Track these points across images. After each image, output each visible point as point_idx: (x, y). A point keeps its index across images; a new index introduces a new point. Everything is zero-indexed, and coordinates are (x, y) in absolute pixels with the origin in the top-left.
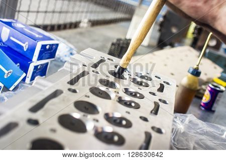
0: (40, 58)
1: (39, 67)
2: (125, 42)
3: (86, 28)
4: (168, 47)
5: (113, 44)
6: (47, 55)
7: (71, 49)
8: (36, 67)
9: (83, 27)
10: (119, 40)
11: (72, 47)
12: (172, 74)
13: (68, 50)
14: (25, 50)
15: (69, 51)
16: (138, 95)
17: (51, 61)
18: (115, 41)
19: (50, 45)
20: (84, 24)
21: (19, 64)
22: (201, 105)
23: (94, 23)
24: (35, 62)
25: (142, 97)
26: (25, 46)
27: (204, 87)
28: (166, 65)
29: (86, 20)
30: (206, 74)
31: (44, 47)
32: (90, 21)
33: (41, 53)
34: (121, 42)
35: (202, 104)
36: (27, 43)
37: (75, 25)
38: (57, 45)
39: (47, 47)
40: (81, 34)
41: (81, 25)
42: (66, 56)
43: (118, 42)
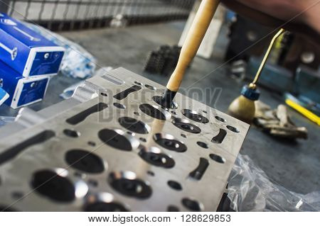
0: (33, 72)
1: (32, 86)
5: (154, 54)
6: (46, 68)
7: (87, 59)
8: (27, 86)
10: (164, 48)
11: (90, 56)
13: (81, 60)
15: (83, 62)
17: (52, 77)
18: (158, 49)
19: (50, 53)
21: (2, 80)
24: (27, 78)
31: (40, 55)
33: (35, 64)
34: (168, 51)
38: (61, 54)
39: (46, 56)
42: (78, 69)
43: (162, 52)
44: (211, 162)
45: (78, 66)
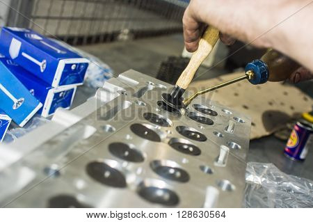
0: (62, 83)
2: (181, 62)
3: (127, 41)
4: (240, 69)
5: (163, 64)
8: (56, 95)
9: (122, 41)
10: (172, 58)
11: (105, 66)
12: (246, 107)
13: (100, 71)
14: (42, 71)
15: (102, 73)
16: (198, 136)
17: (78, 87)
18: (166, 60)
19: (76, 64)
20: (124, 36)
21: (33, 90)
22: (285, 151)
23: (138, 35)
24: (56, 87)
25: (203, 138)
26: (42, 65)
27: (289, 126)
28: (236, 95)
29: (126, 31)
30: (292, 108)
31: (68, 66)
32: (132, 32)
33: (64, 75)
34: (175, 61)
35: (287, 149)
36: (45, 61)
37: (111, 37)
38: (87, 65)
39: (73, 67)
40: (119, 49)
41: (121, 37)
42: (98, 79)
43: (171, 62)
45: (98, 76)
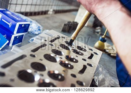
1: (17, 37)
3: (52, 14)
6: (23, 30)
7: (39, 27)
8: (15, 37)
9: (49, 14)
11: (40, 26)
13: (37, 27)
14: (10, 27)
18: (67, 23)
20: (51, 12)
21: (6, 35)
23: (57, 12)
24: (15, 34)
26: (10, 25)
29: (52, 10)
32: (54, 10)
36: (11, 23)
37: (45, 13)
40: (48, 18)
41: (49, 13)
42: (36, 31)
44: (88, 66)
